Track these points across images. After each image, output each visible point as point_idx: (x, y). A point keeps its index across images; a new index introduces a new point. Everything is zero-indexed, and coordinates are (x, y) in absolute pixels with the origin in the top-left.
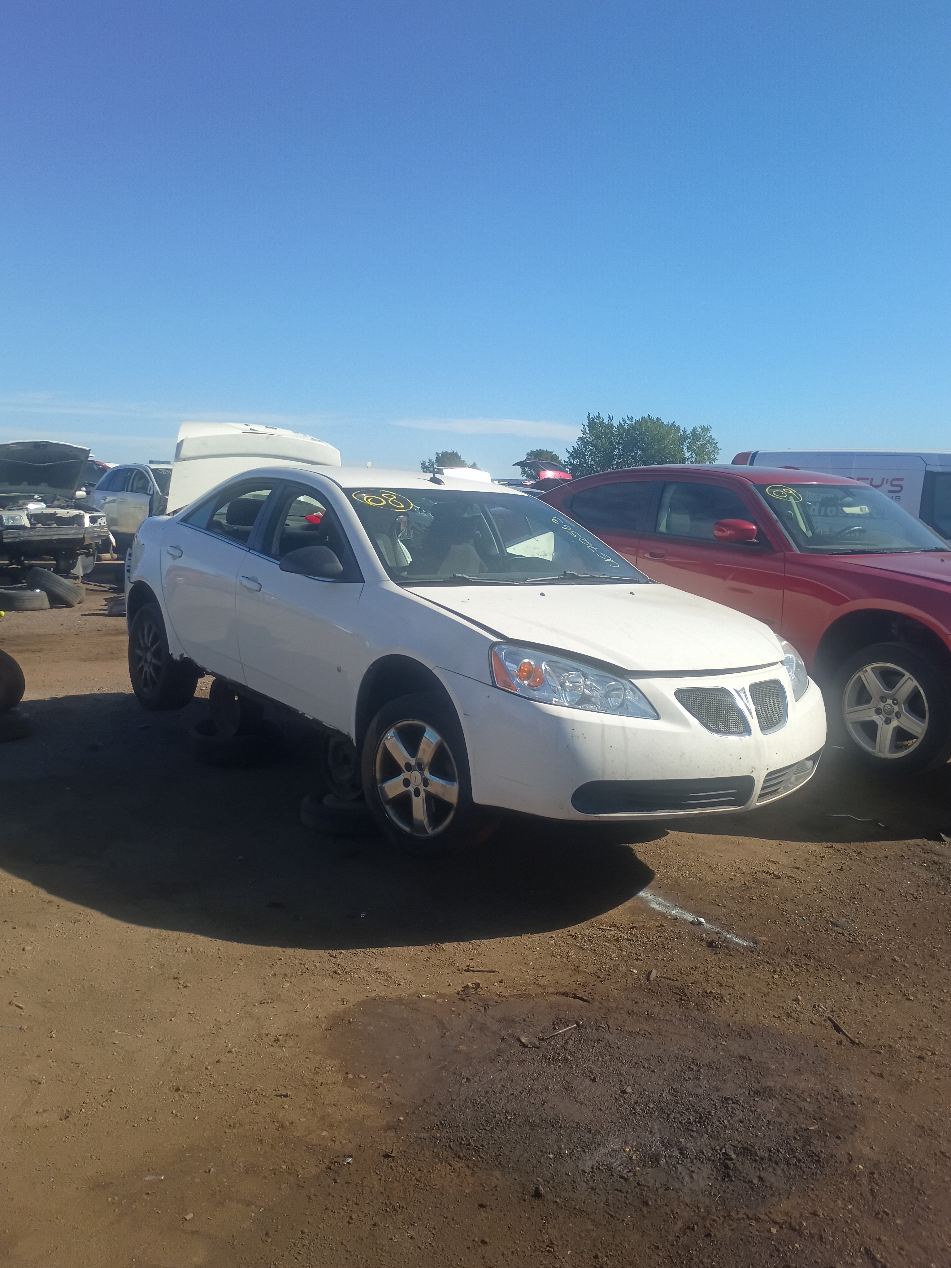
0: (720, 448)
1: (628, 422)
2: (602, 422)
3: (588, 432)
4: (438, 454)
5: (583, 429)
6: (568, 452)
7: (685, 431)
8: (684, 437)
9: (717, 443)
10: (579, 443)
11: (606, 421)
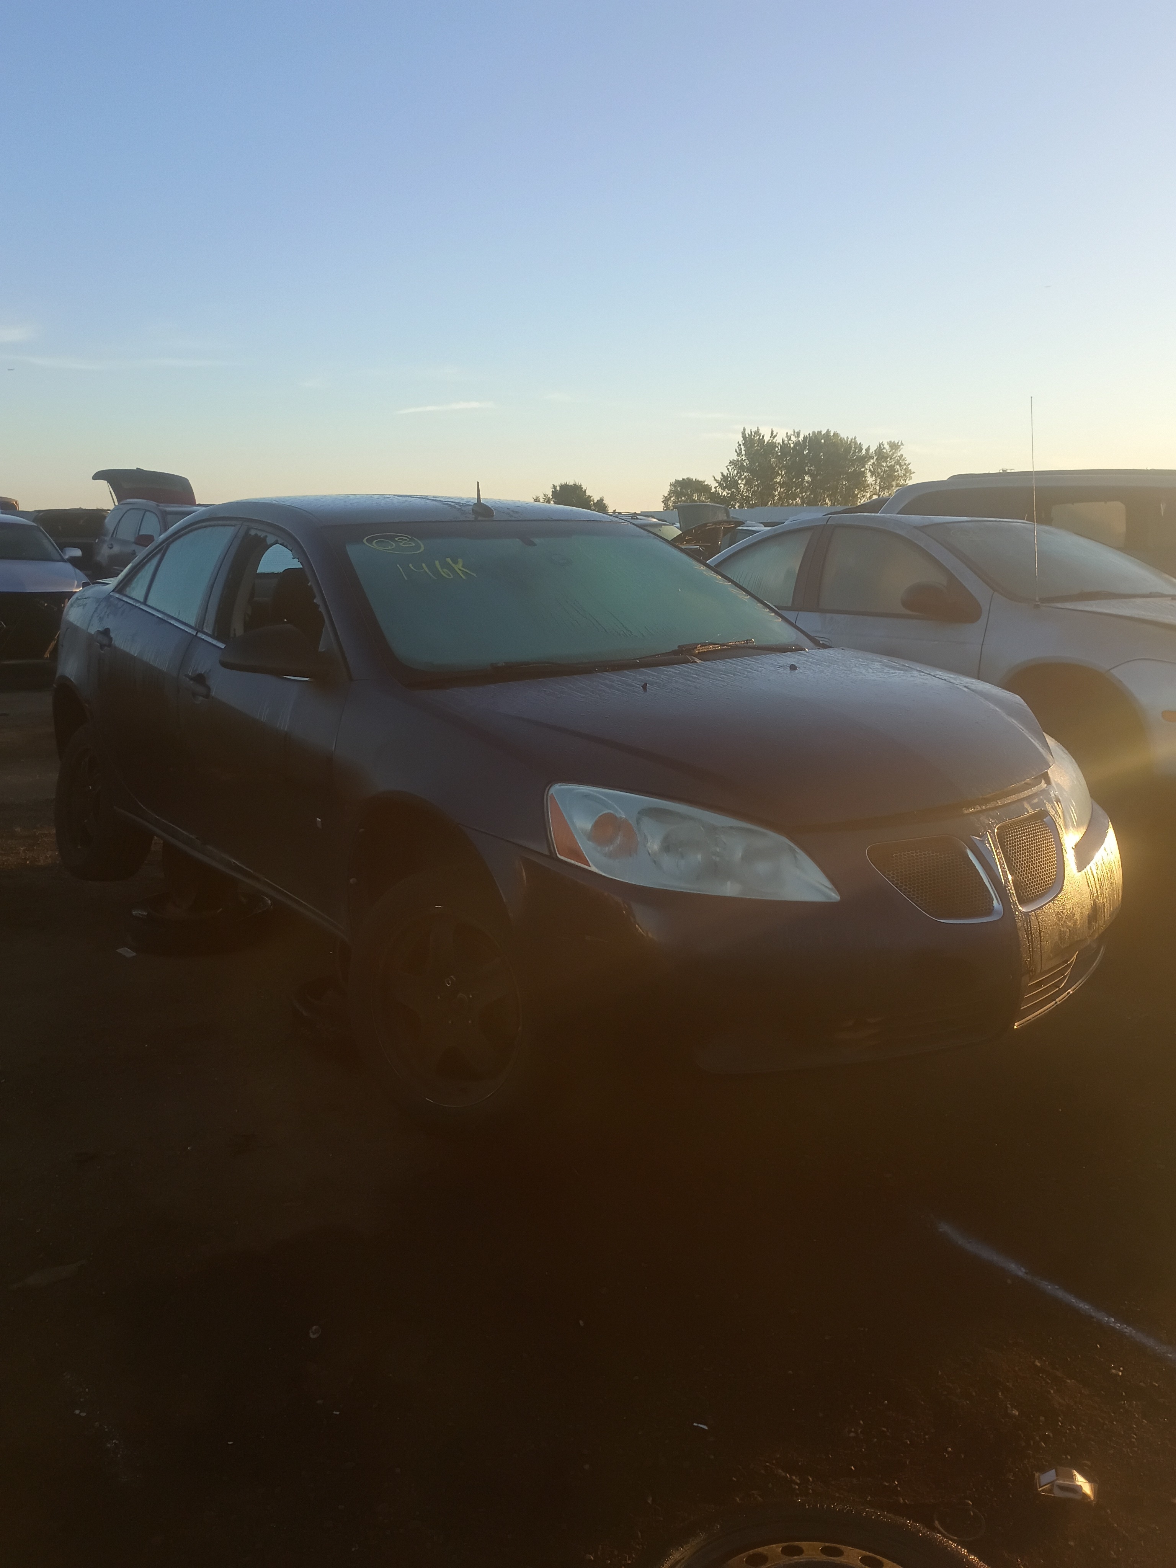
0: (912, 471)
1: (793, 438)
2: (761, 440)
3: (743, 453)
4: (555, 487)
5: (738, 450)
6: (716, 480)
7: (868, 450)
8: (868, 457)
9: (909, 464)
10: (730, 468)
11: (767, 439)
